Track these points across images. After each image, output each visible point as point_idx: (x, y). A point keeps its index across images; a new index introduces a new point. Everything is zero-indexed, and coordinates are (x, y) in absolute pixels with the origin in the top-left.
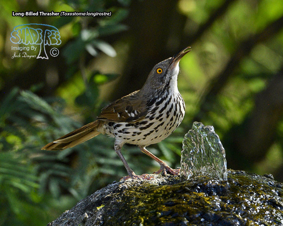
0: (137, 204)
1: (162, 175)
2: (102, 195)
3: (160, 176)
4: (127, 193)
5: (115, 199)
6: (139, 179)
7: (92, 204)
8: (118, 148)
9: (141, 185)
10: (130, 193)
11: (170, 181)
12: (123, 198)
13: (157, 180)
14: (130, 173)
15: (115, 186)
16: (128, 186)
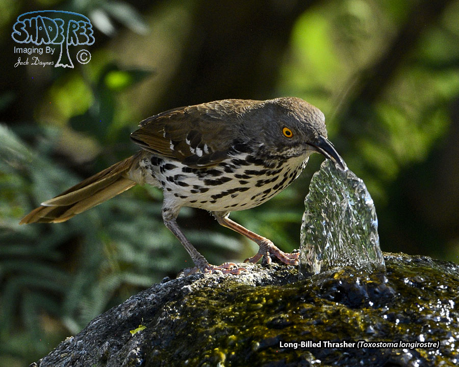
0: (212, 323)
1: (263, 265)
2: (139, 305)
3: (259, 267)
4: (190, 302)
5: (166, 314)
6: (217, 273)
7: (120, 324)
8: (171, 215)
9: (220, 286)
10: (197, 301)
11: (279, 278)
12: (184, 312)
13: (251, 275)
14: (197, 260)
15: (166, 287)
16: (192, 287)
